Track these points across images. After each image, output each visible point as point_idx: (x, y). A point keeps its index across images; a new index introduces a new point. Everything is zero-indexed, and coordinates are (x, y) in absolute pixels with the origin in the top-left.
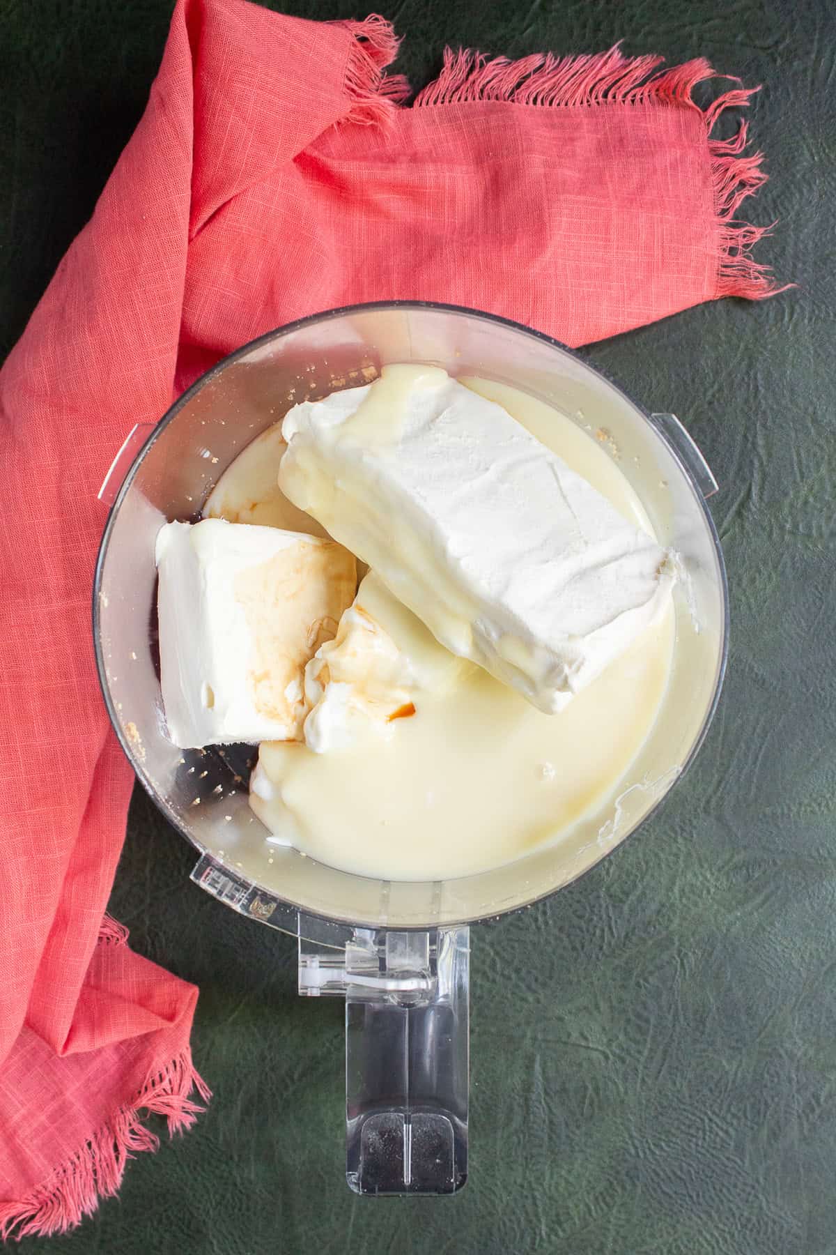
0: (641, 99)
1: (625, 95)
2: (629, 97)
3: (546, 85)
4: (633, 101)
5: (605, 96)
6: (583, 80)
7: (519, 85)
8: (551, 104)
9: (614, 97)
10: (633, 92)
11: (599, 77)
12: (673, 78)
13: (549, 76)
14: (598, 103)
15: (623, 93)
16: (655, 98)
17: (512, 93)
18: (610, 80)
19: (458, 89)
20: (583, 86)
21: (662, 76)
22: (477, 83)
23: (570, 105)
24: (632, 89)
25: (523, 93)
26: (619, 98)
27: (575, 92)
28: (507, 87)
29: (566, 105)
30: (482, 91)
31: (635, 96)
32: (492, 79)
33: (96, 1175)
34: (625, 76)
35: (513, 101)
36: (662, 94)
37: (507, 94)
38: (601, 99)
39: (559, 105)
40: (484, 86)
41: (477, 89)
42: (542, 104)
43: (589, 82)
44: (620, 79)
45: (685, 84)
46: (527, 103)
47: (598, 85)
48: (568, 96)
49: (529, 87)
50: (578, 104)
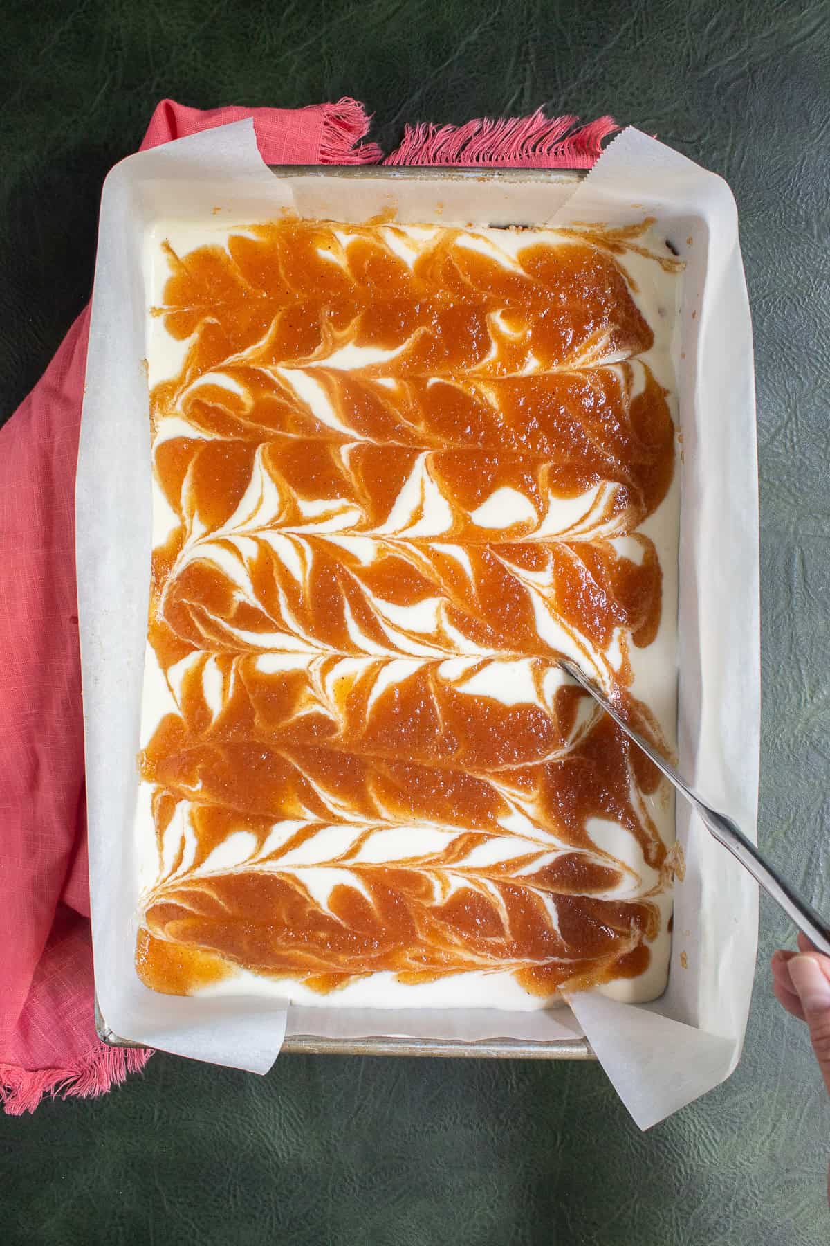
0: (563, 151)
1: (549, 149)
2: (553, 150)
3: (485, 145)
4: (556, 153)
5: (534, 150)
6: (515, 138)
7: (463, 148)
8: (490, 160)
9: (541, 151)
10: (556, 146)
11: (528, 135)
12: (585, 134)
13: (488, 137)
14: (528, 156)
15: (548, 146)
16: (573, 149)
17: (459, 154)
18: (536, 137)
19: (415, 155)
20: (515, 143)
21: (578, 131)
22: (430, 150)
23: (506, 159)
24: (554, 144)
25: (467, 154)
26: (545, 151)
27: (508, 149)
28: (453, 151)
29: (503, 159)
30: (435, 156)
31: (557, 149)
32: (443, 144)
33: (126, 1054)
34: (548, 133)
35: (460, 161)
36: (579, 147)
37: (455, 156)
38: (530, 153)
39: (497, 160)
40: (436, 152)
41: (431, 154)
42: (484, 160)
43: (519, 140)
44: (545, 136)
45: (596, 138)
46: (471, 161)
47: (527, 142)
48: (504, 152)
49: (471, 147)
50: (512, 157)
